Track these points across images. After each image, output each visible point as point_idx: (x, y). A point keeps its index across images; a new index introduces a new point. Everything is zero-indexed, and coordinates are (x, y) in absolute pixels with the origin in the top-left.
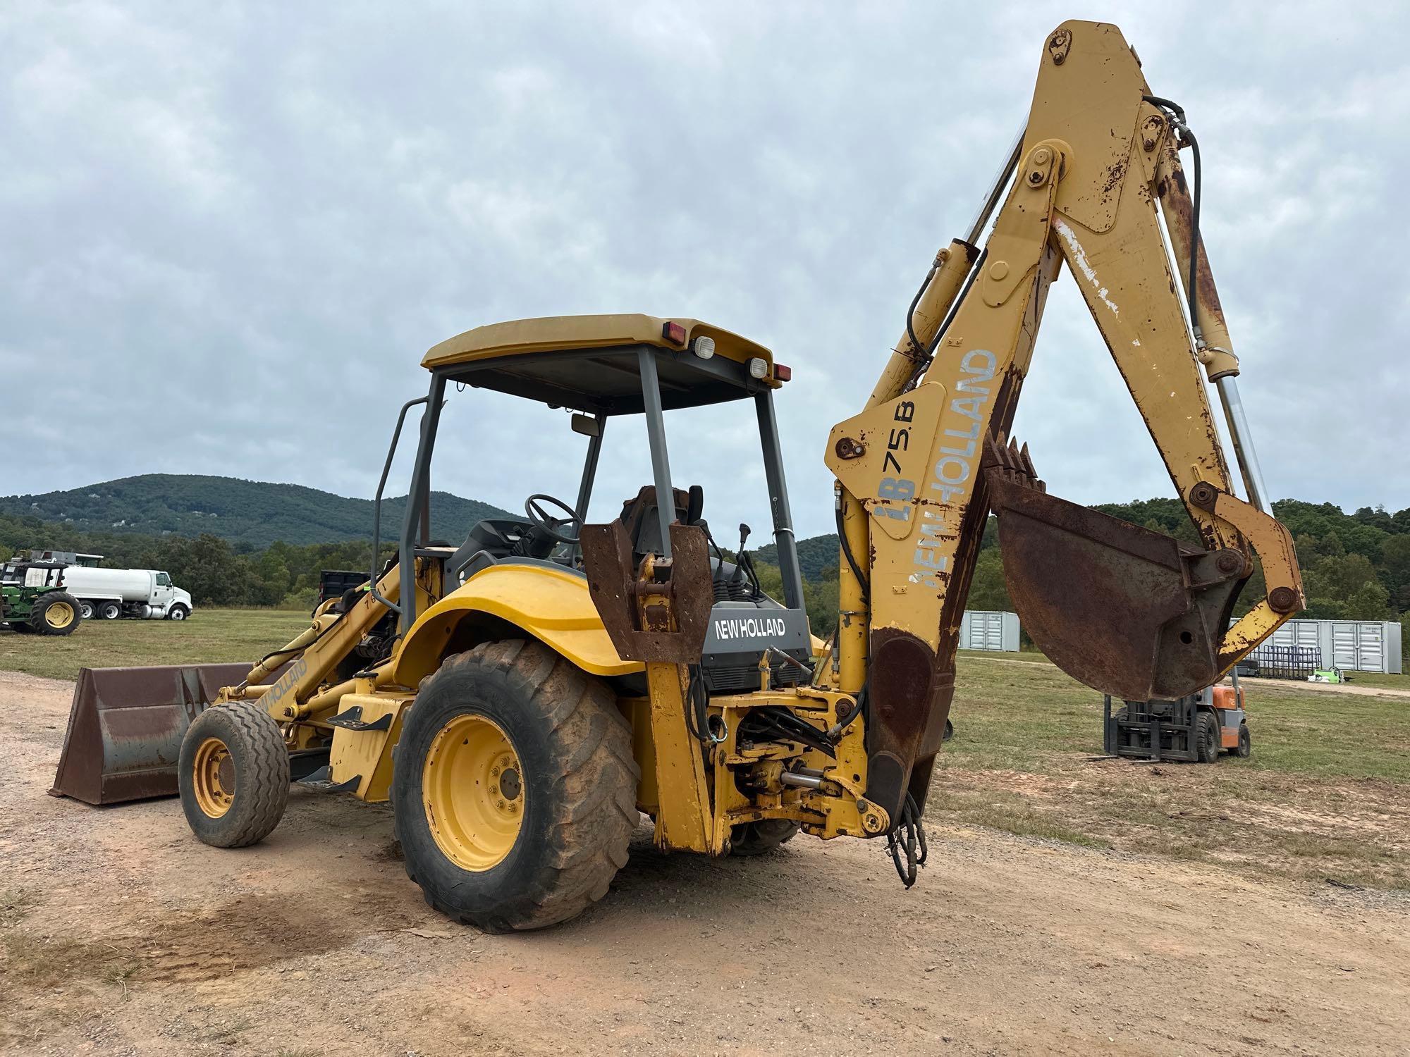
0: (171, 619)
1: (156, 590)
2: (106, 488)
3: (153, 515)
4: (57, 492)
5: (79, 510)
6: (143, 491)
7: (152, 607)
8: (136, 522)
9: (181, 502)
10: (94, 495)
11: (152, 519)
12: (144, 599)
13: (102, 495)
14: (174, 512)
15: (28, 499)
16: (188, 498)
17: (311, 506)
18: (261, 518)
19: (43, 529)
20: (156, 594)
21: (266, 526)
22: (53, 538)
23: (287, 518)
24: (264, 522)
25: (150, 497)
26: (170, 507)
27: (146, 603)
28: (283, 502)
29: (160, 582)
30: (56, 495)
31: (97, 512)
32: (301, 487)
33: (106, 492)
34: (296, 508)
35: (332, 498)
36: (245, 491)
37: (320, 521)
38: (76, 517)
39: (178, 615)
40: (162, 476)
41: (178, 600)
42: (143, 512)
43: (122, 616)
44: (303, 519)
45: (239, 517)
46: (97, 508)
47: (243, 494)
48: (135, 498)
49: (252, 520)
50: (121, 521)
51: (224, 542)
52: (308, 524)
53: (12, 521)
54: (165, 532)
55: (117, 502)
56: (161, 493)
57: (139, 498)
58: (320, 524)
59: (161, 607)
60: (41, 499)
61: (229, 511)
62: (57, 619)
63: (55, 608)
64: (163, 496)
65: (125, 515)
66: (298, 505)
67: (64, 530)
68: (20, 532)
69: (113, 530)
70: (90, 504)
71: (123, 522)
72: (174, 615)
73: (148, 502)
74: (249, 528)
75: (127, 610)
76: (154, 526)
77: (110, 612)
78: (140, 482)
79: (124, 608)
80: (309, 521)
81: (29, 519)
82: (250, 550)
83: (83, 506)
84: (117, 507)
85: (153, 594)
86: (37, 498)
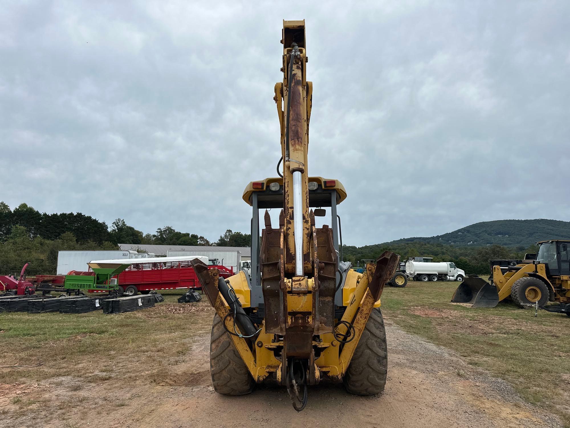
0: (457, 281)
1: (450, 270)
2: (464, 230)
3: (482, 238)
4: (447, 233)
5: (455, 239)
6: (477, 229)
7: (449, 276)
8: (476, 242)
9: (493, 232)
10: (460, 233)
11: (482, 240)
12: (446, 273)
13: (463, 233)
14: (491, 237)
15: (438, 237)
16: (496, 230)
17: (550, 227)
18: (528, 235)
19: (443, 248)
20: (450, 271)
21: (530, 238)
22: (447, 250)
23: (540, 234)
24: (529, 237)
25: (480, 231)
26: (488, 235)
27: (447, 275)
28: (537, 227)
29: (451, 266)
30: (447, 235)
31: (461, 239)
32: (544, 220)
33: (464, 231)
34: (544, 229)
35: (560, 223)
36: (519, 224)
37: (556, 234)
38: (454, 242)
39: (460, 279)
40: (484, 223)
41: (459, 273)
42: (478, 238)
43: (438, 280)
44: (548, 234)
45: (518, 236)
46: (461, 238)
47: (518, 226)
48: (475, 232)
49: (524, 236)
50: (470, 242)
51: (503, 248)
52: (550, 236)
53: (433, 245)
54: (488, 245)
55: (468, 235)
56: (484, 229)
57: (476, 232)
58: (556, 235)
59: (453, 276)
60: (442, 236)
61: (513, 234)
62: (400, 282)
63: (399, 278)
64: (485, 231)
65: (472, 239)
66: (544, 228)
67: (450, 247)
68: (436, 249)
69: (468, 246)
70: (459, 237)
71: (472, 242)
72: (458, 279)
73: (480, 233)
74: (523, 240)
75: (440, 277)
76: (483, 242)
77: (434, 279)
78: (476, 226)
79: (439, 277)
80: (551, 234)
81: (438, 244)
82: (524, 250)
83: (457, 238)
84: (469, 237)
85: (449, 272)
86: (441, 236)
